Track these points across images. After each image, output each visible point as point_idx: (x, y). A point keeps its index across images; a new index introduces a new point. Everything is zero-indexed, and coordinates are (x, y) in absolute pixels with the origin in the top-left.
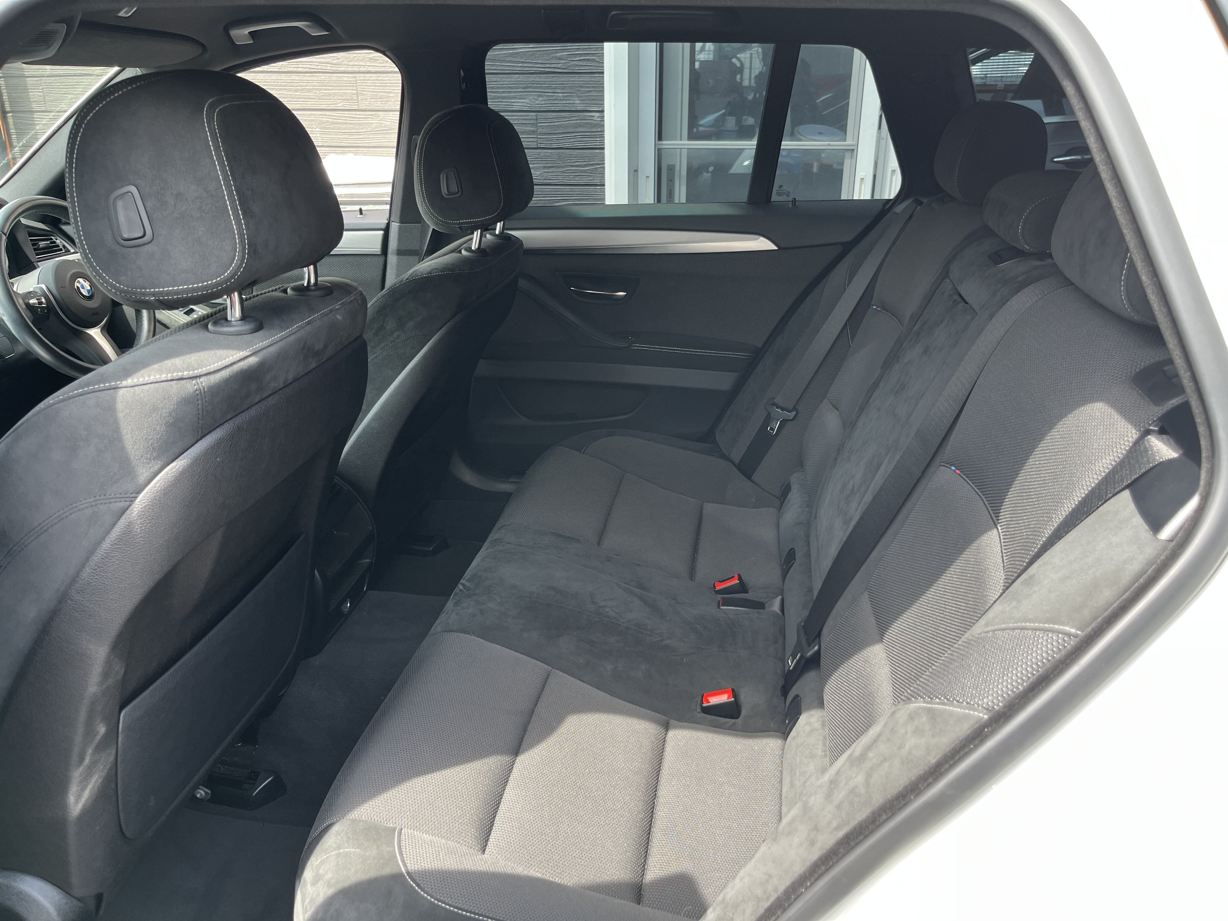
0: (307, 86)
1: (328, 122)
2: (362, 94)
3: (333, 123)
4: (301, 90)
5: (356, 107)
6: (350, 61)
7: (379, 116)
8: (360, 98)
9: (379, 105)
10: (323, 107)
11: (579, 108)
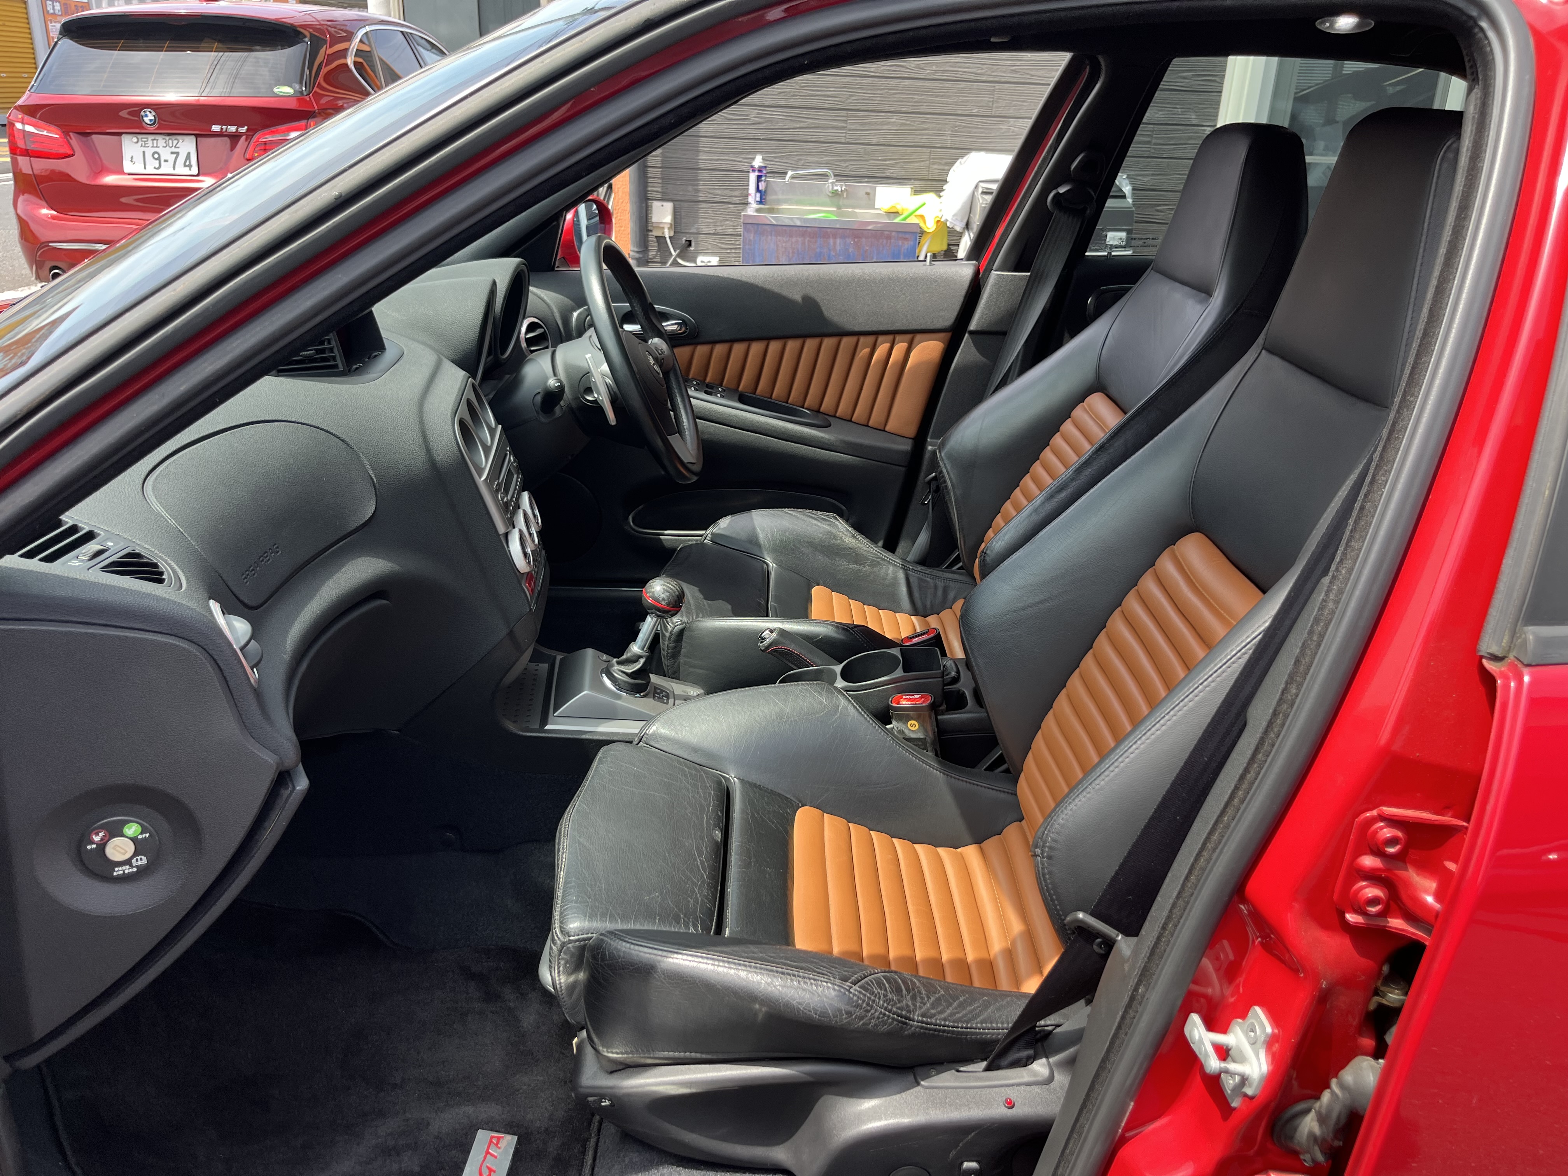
0: (948, 92)
1: (960, 126)
2: (997, 102)
3: (965, 127)
4: (942, 96)
5: (989, 114)
6: (993, 72)
7: (1009, 122)
8: (994, 106)
9: (1012, 112)
10: (959, 112)
11: (1194, 122)
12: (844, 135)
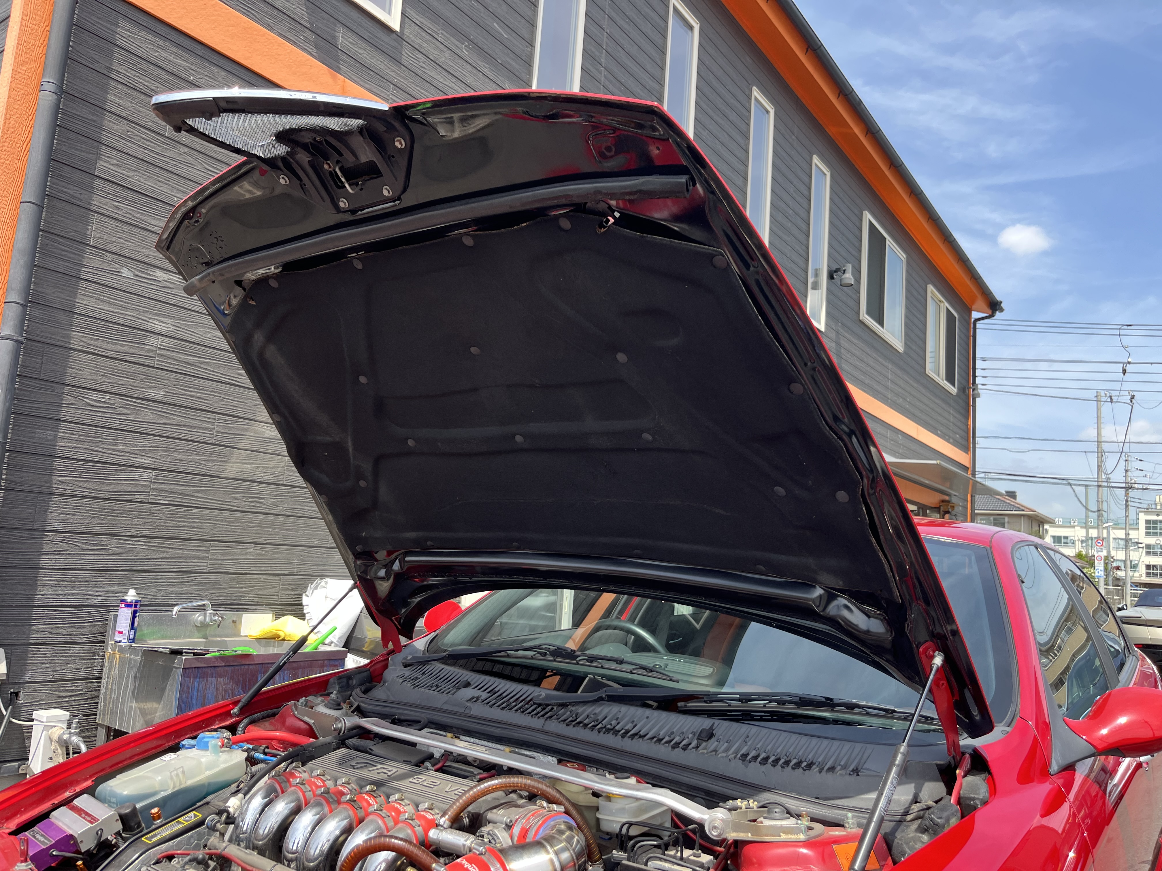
12: (205, 564)
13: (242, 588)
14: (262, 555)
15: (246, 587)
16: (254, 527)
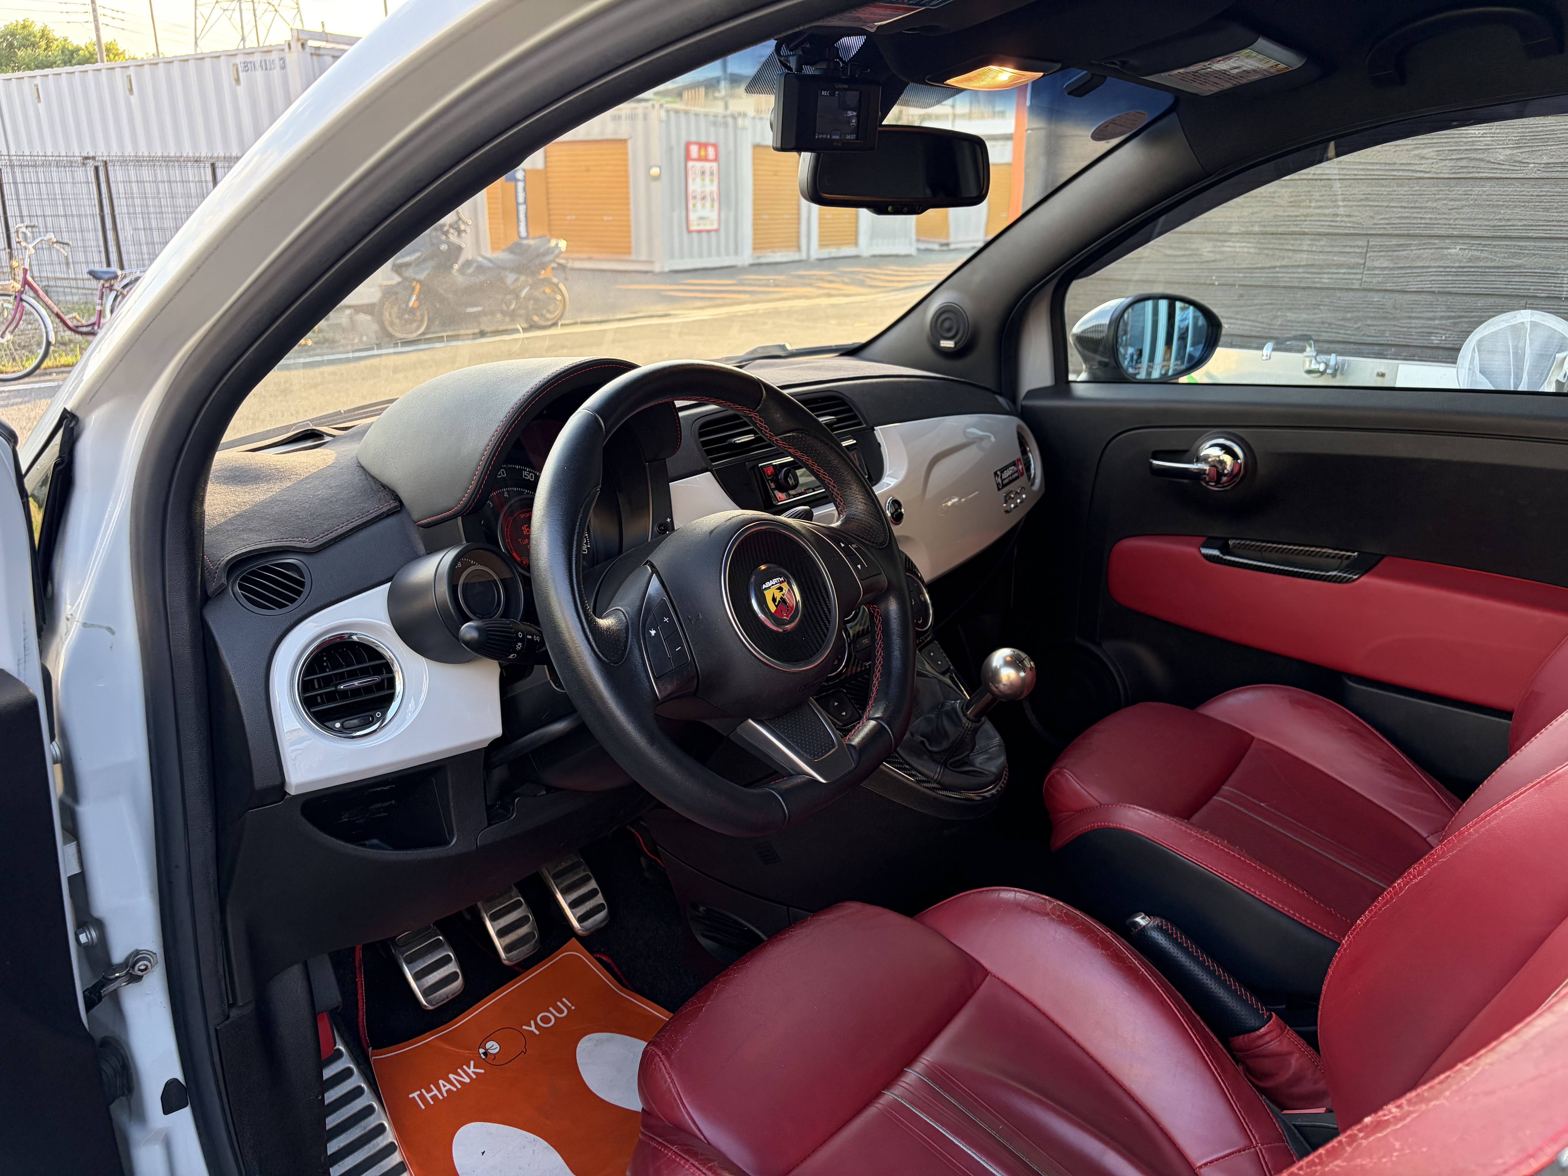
12: (1360, 276)
13: (1433, 319)
14: (1478, 259)
15: (1442, 318)
16: (1463, 207)
